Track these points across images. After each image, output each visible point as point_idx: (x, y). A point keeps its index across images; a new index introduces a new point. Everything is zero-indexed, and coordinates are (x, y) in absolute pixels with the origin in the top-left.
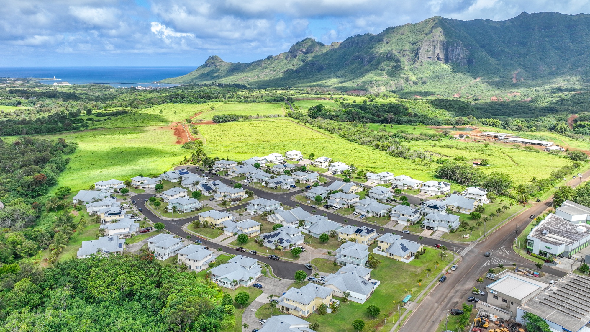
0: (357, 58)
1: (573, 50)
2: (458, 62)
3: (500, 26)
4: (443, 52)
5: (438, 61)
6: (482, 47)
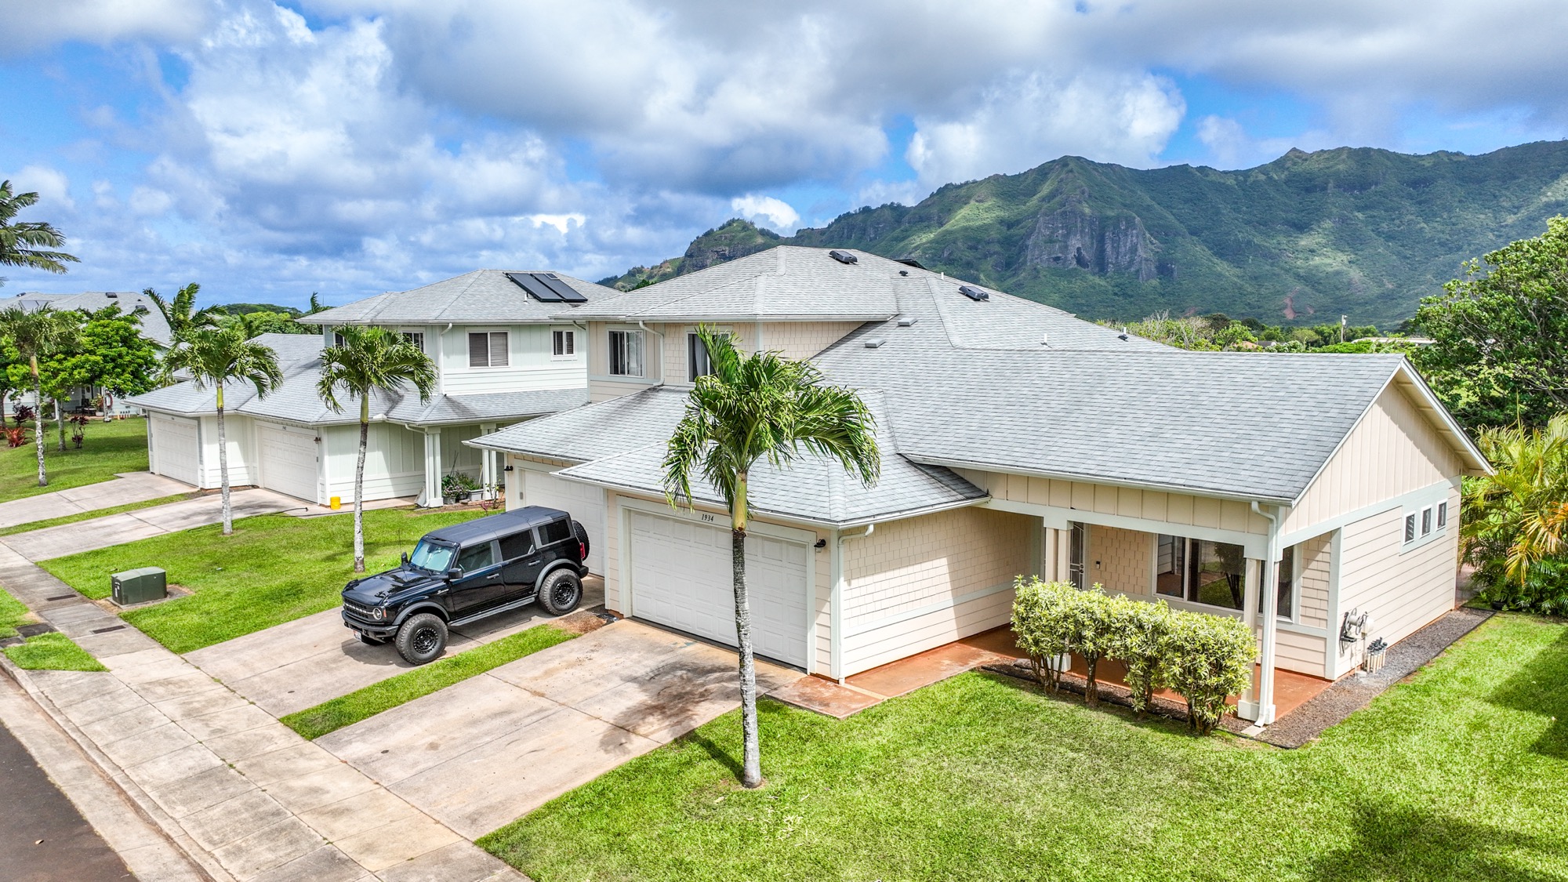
1: (1431, 240)
2: (1133, 269)
3: (1235, 182)
4: (1092, 243)
5: (1079, 268)
6: (1193, 233)
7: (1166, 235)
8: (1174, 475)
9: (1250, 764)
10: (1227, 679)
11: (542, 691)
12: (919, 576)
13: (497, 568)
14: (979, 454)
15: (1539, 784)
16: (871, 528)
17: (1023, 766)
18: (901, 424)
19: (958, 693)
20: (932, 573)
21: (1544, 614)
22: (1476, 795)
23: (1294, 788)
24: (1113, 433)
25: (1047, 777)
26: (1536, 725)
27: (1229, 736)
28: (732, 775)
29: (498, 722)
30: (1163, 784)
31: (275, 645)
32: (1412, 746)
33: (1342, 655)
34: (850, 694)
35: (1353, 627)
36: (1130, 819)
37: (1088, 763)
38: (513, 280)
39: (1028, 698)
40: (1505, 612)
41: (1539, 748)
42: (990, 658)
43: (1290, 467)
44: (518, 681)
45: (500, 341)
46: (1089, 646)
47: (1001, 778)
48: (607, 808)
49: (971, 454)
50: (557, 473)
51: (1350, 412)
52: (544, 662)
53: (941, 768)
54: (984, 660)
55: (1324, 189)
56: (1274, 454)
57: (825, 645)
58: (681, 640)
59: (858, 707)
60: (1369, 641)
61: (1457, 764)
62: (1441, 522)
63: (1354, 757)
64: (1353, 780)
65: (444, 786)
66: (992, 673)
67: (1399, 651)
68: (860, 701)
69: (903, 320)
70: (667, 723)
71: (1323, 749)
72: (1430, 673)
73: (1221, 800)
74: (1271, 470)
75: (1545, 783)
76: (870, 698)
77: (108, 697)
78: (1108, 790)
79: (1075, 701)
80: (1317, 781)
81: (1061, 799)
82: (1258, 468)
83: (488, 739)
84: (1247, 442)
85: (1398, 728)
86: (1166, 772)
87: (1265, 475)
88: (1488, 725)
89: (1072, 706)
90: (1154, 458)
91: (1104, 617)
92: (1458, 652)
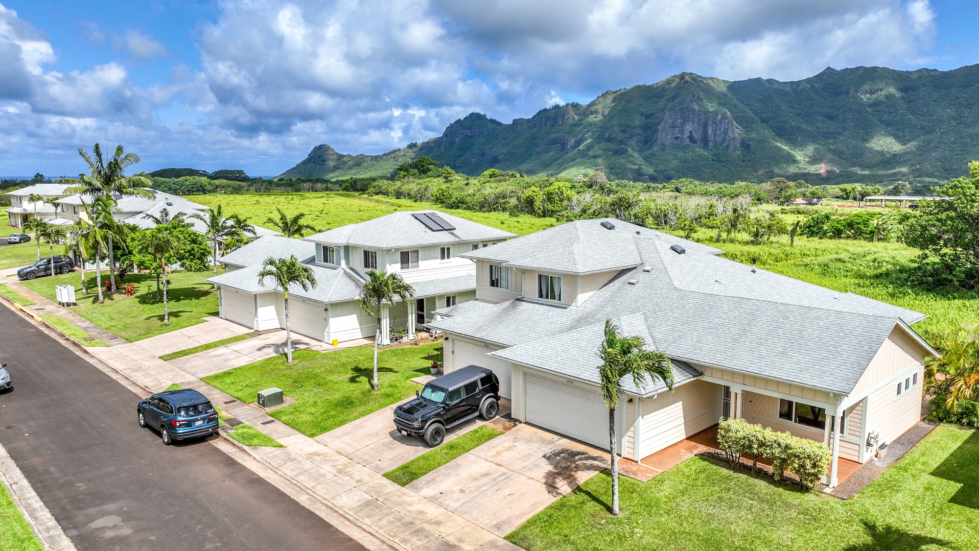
0: (554, 142)
2: (725, 145)
3: (791, 89)
4: (699, 129)
5: (691, 144)
6: (763, 122)
7: (746, 123)
8: (794, 377)
9: (828, 507)
10: (818, 470)
11: (500, 463)
12: (670, 412)
13: (464, 399)
14: (700, 357)
15: (953, 519)
16: (656, 396)
17: (731, 507)
18: (658, 336)
19: (693, 468)
20: (676, 409)
21: (963, 425)
22: (926, 523)
23: (848, 519)
24: (763, 350)
25: (742, 513)
26: (954, 487)
27: (817, 493)
28: (605, 510)
29: (486, 479)
30: (792, 516)
31: (356, 434)
32: (899, 499)
33: (867, 452)
34: (645, 469)
35: (872, 440)
36: (781, 533)
37: (758, 507)
38: (416, 218)
39: (725, 472)
40: (944, 423)
41: (954, 500)
42: (702, 449)
43: (847, 376)
44: (486, 457)
45: (415, 255)
46: (755, 451)
47: (723, 513)
48: (555, 524)
49: (696, 356)
50: (489, 354)
51: (873, 348)
52: (494, 447)
53: (696, 508)
54: (700, 450)
55: (847, 93)
56: (840, 369)
57: (631, 445)
58: (556, 437)
59: (651, 475)
60: (880, 444)
61: (918, 508)
62: (914, 382)
63: (873, 504)
64: (873, 516)
65: (477, 511)
66: (705, 457)
67: (893, 446)
68: (650, 473)
69: (647, 268)
70: (566, 482)
71: (859, 500)
72: (908, 459)
73: (818, 525)
74: (838, 377)
75: (956, 518)
76: (654, 471)
77: (295, 462)
78: (769, 520)
79: (746, 474)
80: (857, 516)
81: (750, 524)
82: (832, 376)
83: (486, 488)
84: (827, 361)
85: (893, 489)
86: (793, 511)
87: (836, 380)
88: (932, 488)
89: (745, 476)
90: (784, 366)
91: (763, 439)
92: (921, 446)
